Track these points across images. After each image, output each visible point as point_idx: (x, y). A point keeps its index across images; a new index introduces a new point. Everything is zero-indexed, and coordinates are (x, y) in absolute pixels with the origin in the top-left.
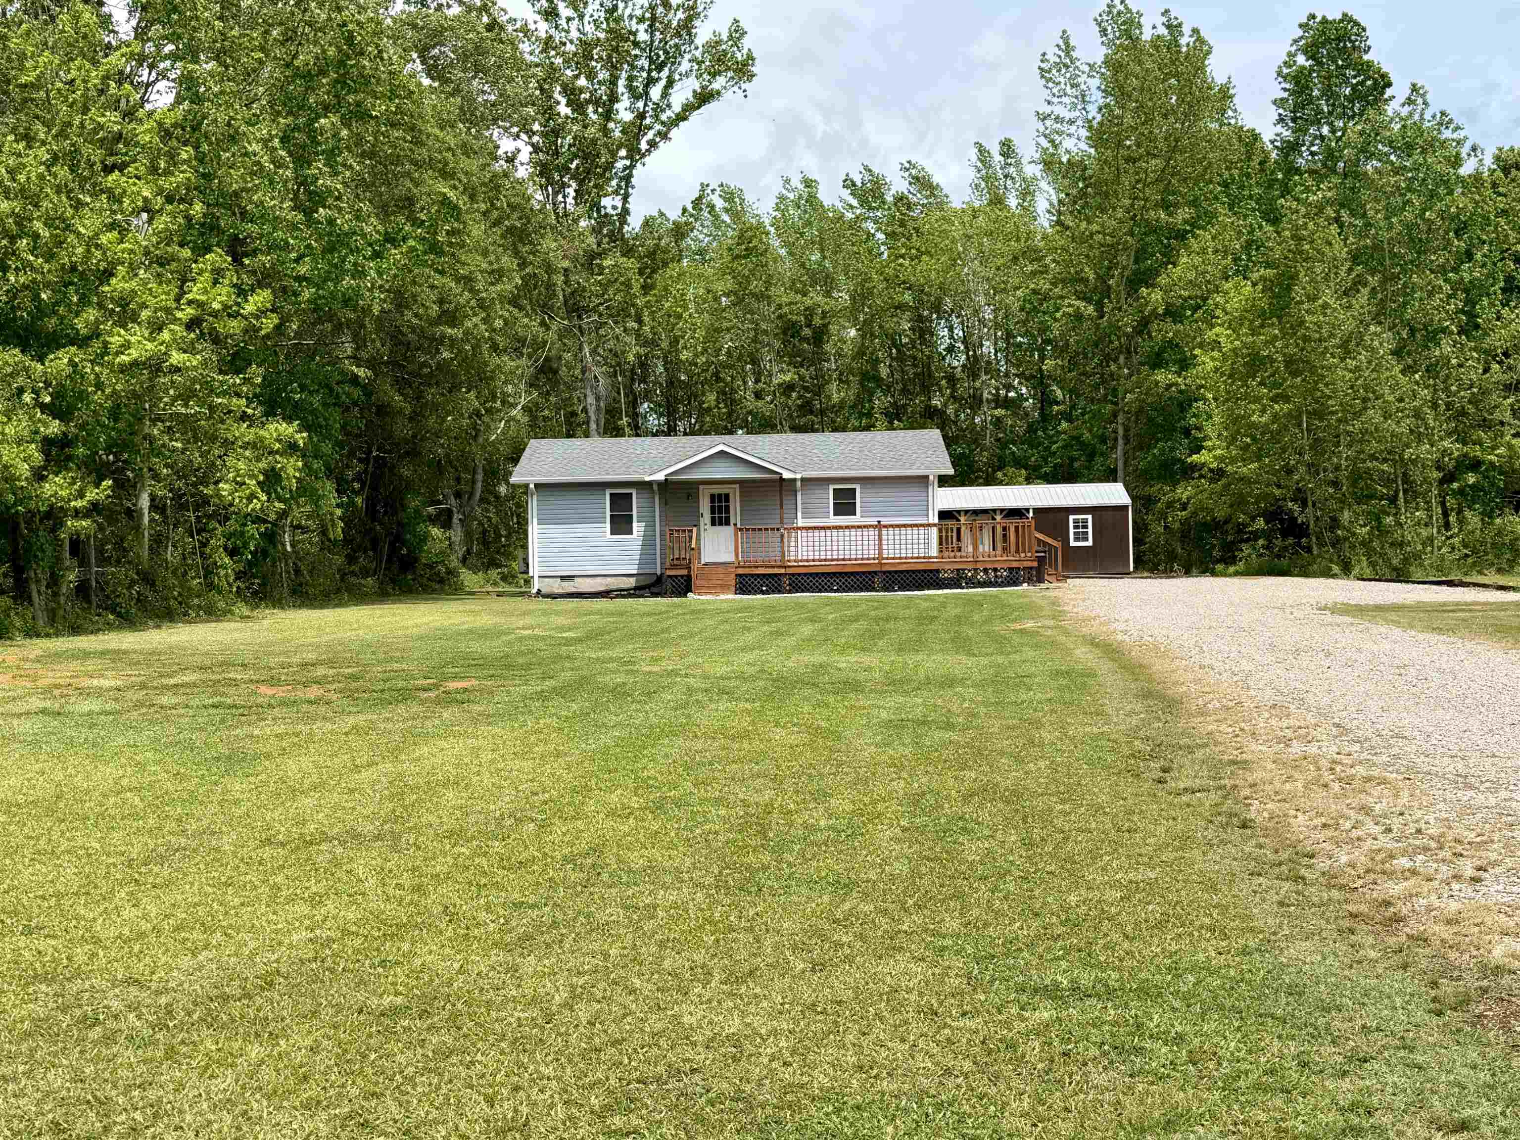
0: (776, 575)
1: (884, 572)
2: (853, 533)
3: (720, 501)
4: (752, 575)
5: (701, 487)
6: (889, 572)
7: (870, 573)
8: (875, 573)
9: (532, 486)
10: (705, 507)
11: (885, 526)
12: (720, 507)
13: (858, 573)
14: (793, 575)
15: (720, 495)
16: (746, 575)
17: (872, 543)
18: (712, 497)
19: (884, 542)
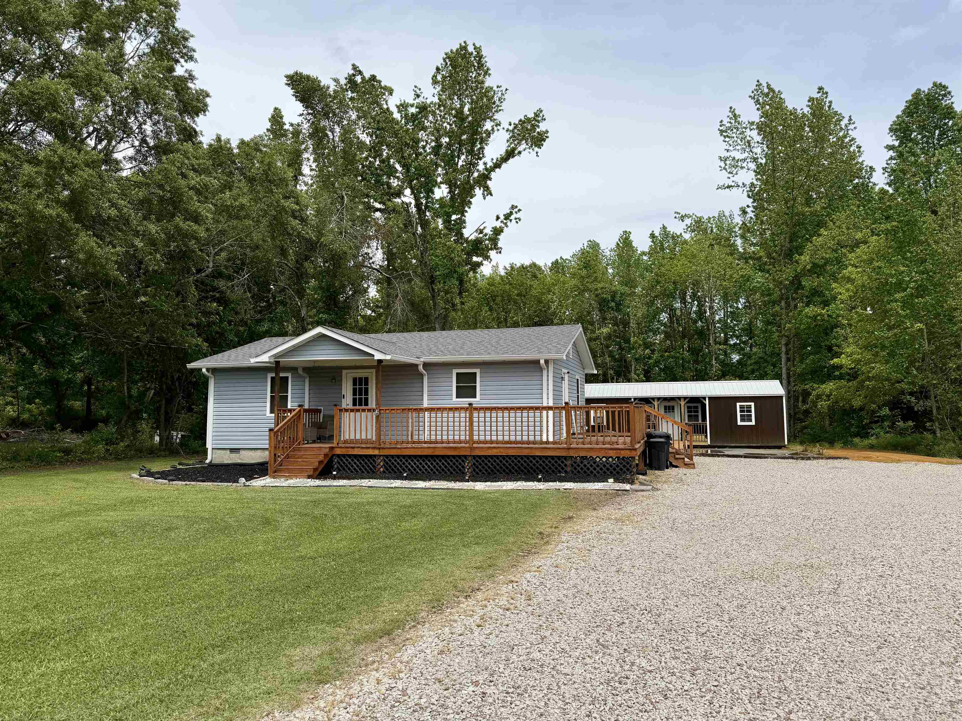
0: (371, 456)
1: (474, 457)
2: (445, 415)
3: (360, 384)
4: (350, 456)
5: (344, 372)
6: (480, 457)
7: (460, 457)
8: (465, 457)
9: (204, 370)
10: (347, 390)
11: (476, 409)
12: (360, 389)
13: (448, 457)
14: (387, 456)
15: (360, 379)
16: (344, 456)
17: (463, 424)
18: (355, 380)
19: (475, 424)
